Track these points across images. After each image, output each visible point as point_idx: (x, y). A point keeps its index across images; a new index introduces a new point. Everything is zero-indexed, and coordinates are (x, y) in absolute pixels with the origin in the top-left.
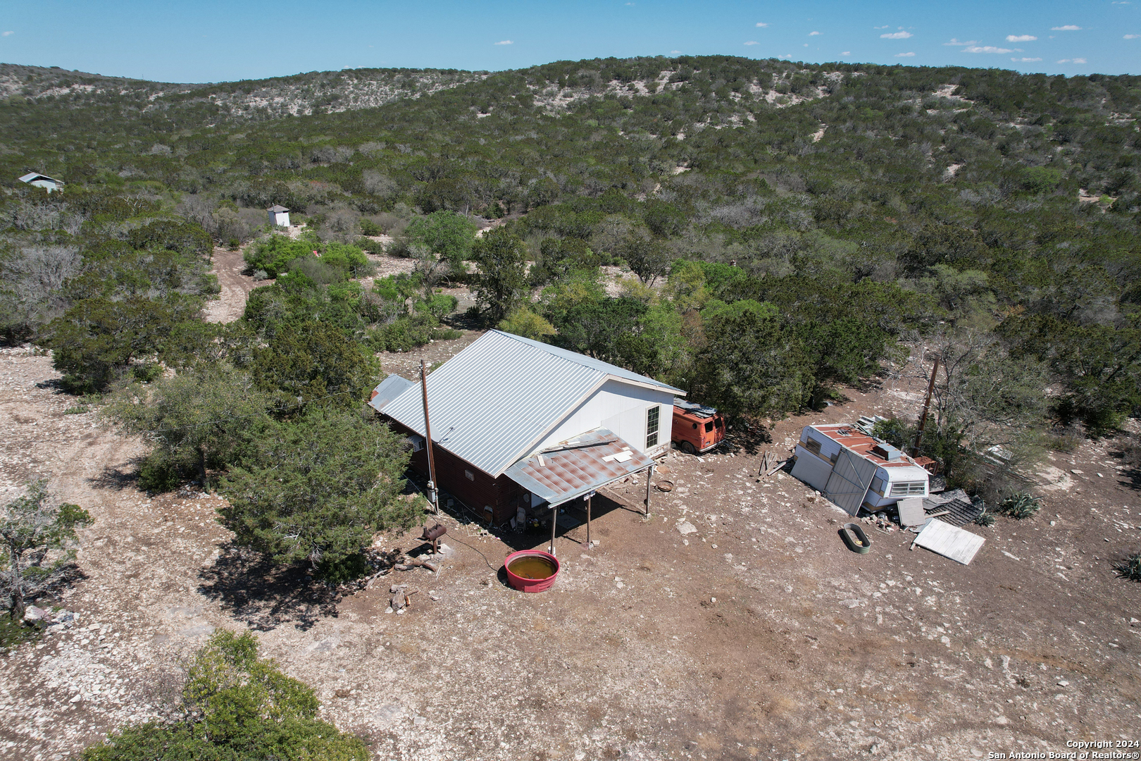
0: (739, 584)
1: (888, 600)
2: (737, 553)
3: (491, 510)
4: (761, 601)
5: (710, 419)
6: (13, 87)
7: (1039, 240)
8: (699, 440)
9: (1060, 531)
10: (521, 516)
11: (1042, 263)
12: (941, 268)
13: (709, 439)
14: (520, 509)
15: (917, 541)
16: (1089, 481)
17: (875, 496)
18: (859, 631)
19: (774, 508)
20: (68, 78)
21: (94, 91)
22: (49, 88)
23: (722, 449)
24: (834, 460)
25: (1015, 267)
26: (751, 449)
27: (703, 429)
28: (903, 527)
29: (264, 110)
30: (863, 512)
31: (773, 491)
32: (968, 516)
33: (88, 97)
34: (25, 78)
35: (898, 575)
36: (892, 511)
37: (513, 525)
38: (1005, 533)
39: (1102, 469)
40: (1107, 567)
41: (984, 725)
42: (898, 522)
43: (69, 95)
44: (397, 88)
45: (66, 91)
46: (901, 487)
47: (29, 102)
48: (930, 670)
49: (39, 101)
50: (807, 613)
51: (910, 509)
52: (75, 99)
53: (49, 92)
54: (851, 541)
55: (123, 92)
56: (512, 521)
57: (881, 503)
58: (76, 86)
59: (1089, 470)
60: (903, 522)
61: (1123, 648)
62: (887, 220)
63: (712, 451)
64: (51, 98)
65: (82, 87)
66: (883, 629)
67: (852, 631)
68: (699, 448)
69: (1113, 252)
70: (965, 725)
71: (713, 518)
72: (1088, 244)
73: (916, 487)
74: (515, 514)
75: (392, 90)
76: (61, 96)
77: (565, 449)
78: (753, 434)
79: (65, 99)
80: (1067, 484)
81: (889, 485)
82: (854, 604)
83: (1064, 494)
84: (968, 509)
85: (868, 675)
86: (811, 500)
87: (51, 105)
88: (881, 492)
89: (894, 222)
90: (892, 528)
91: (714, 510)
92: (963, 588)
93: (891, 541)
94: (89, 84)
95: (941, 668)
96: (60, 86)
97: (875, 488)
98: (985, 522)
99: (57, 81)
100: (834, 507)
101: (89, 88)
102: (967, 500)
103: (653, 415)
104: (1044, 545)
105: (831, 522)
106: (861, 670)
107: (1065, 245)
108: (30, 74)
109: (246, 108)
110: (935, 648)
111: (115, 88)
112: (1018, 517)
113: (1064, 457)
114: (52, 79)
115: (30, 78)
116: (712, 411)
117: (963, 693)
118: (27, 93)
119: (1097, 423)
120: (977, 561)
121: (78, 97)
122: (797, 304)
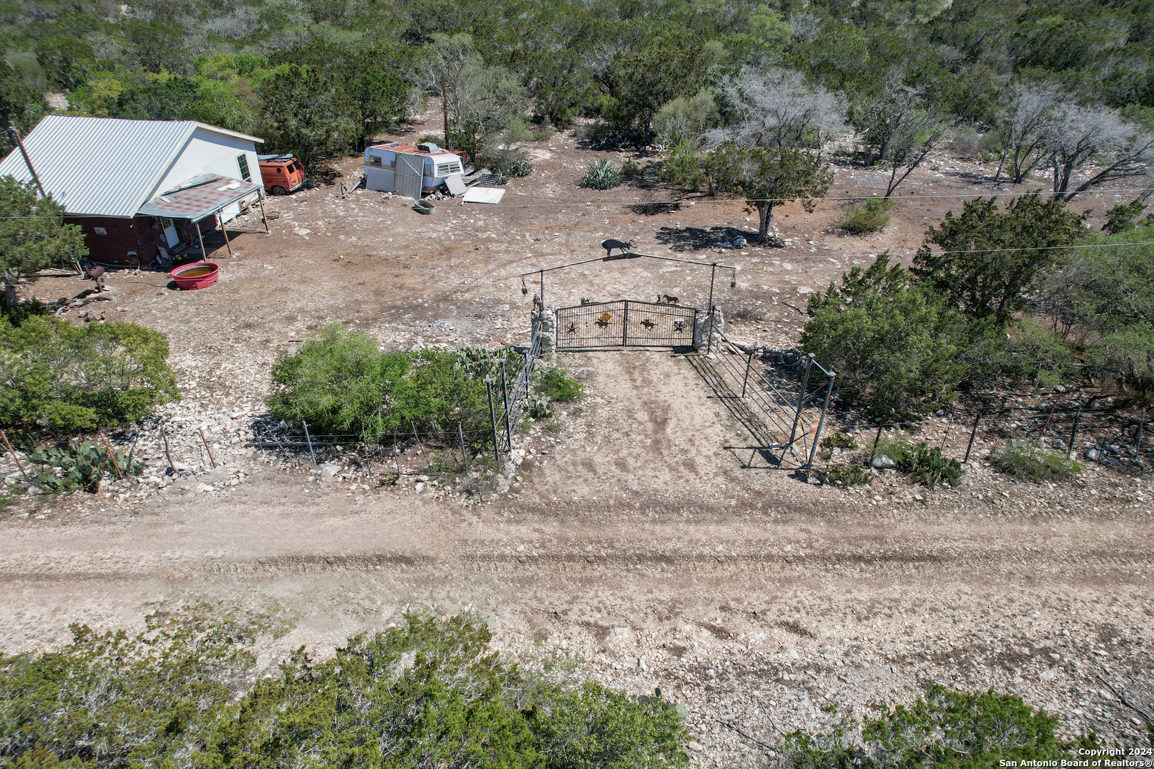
0: (355, 247)
1: (454, 229)
2: (347, 234)
3: (135, 253)
4: (374, 250)
5: (290, 162)
7: (507, 15)
8: (286, 181)
9: (547, 177)
10: (164, 253)
11: (511, 30)
12: (436, 36)
13: (295, 179)
14: (160, 248)
15: (464, 199)
16: (561, 151)
17: (429, 179)
18: (442, 245)
19: (362, 208)
23: (307, 186)
24: (394, 164)
25: (491, 31)
26: (329, 183)
27: (287, 171)
28: (453, 196)
30: (424, 195)
31: (358, 200)
32: (492, 181)
35: (456, 217)
36: (443, 188)
37: (160, 262)
38: (516, 185)
39: (567, 145)
40: (573, 186)
41: (521, 259)
42: (449, 194)
46: (443, 168)
48: (488, 249)
50: (407, 247)
51: (455, 182)
54: (423, 210)
56: (158, 258)
57: (435, 184)
59: (560, 147)
60: (452, 193)
61: (584, 215)
62: (381, 12)
63: (299, 190)
66: (455, 241)
67: (438, 246)
68: (288, 188)
69: (556, 16)
70: (512, 262)
71: (320, 223)
72: (540, 13)
73: (454, 168)
74: (159, 253)
77: (181, 190)
78: (327, 174)
80: (548, 156)
81: (436, 168)
82: (435, 235)
83: (547, 160)
84: (491, 177)
85: (453, 260)
86: (387, 198)
88: (432, 174)
89: (388, 14)
90: (446, 198)
91: (318, 219)
92: (498, 214)
93: (448, 205)
95: (493, 246)
97: (427, 173)
98: (504, 182)
100: (404, 198)
102: (490, 173)
103: (242, 161)
104: (538, 185)
105: (405, 205)
106: (449, 259)
107: (524, 15)
110: (489, 240)
112: (522, 176)
113: (545, 144)
116: (289, 155)
117: (507, 252)
119: (560, 122)
120: (503, 201)
122: (328, 65)
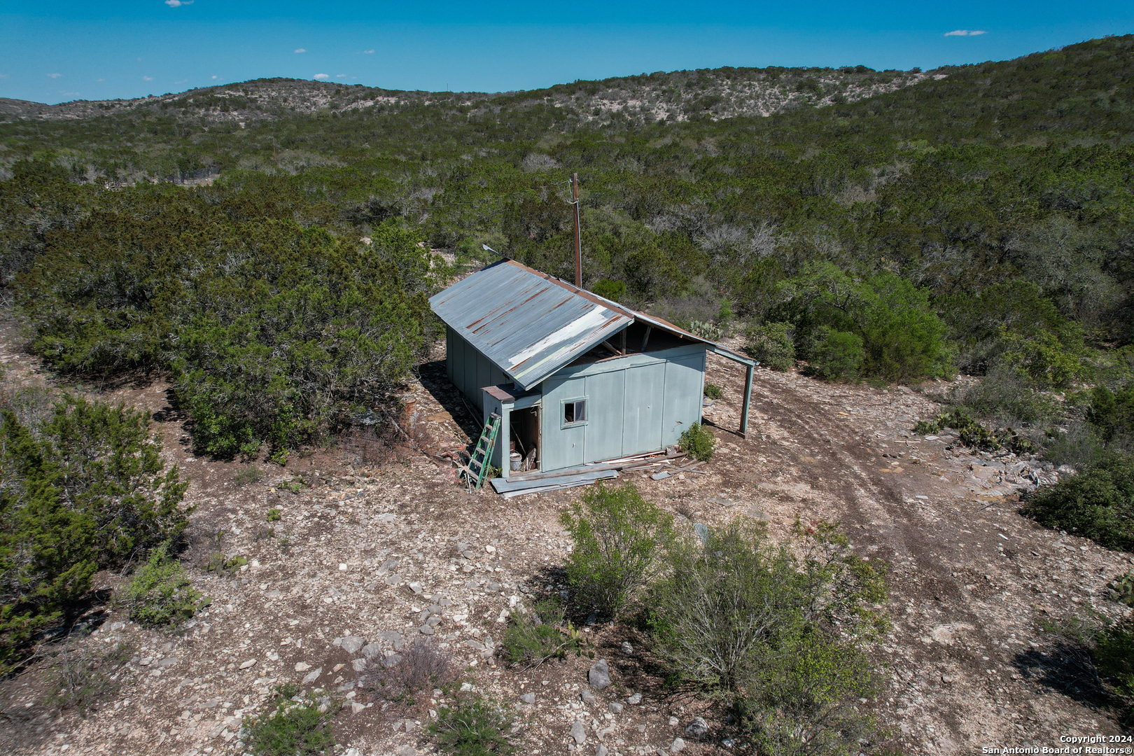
6: (322, 101)
20: (372, 93)
21: (397, 103)
22: (354, 101)
29: (618, 115)
33: (392, 108)
34: (333, 92)
43: (373, 107)
44: (790, 90)
45: (370, 103)
47: (335, 116)
49: (344, 114)
52: (379, 111)
53: (354, 105)
55: (427, 103)
58: (380, 98)
64: (355, 111)
65: (385, 99)
75: (784, 93)
76: (366, 108)
79: (368, 111)
87: (355, 117)
94: (393, 96)
96: (365, 99)
99: (361, 94)
101: (393, 100)
108: (338, 91)
109: (597, 113)
111: (419, 98)
114: (358, 92)
115: (338, 92)
118: (334, 106)
121: (382, 109)
